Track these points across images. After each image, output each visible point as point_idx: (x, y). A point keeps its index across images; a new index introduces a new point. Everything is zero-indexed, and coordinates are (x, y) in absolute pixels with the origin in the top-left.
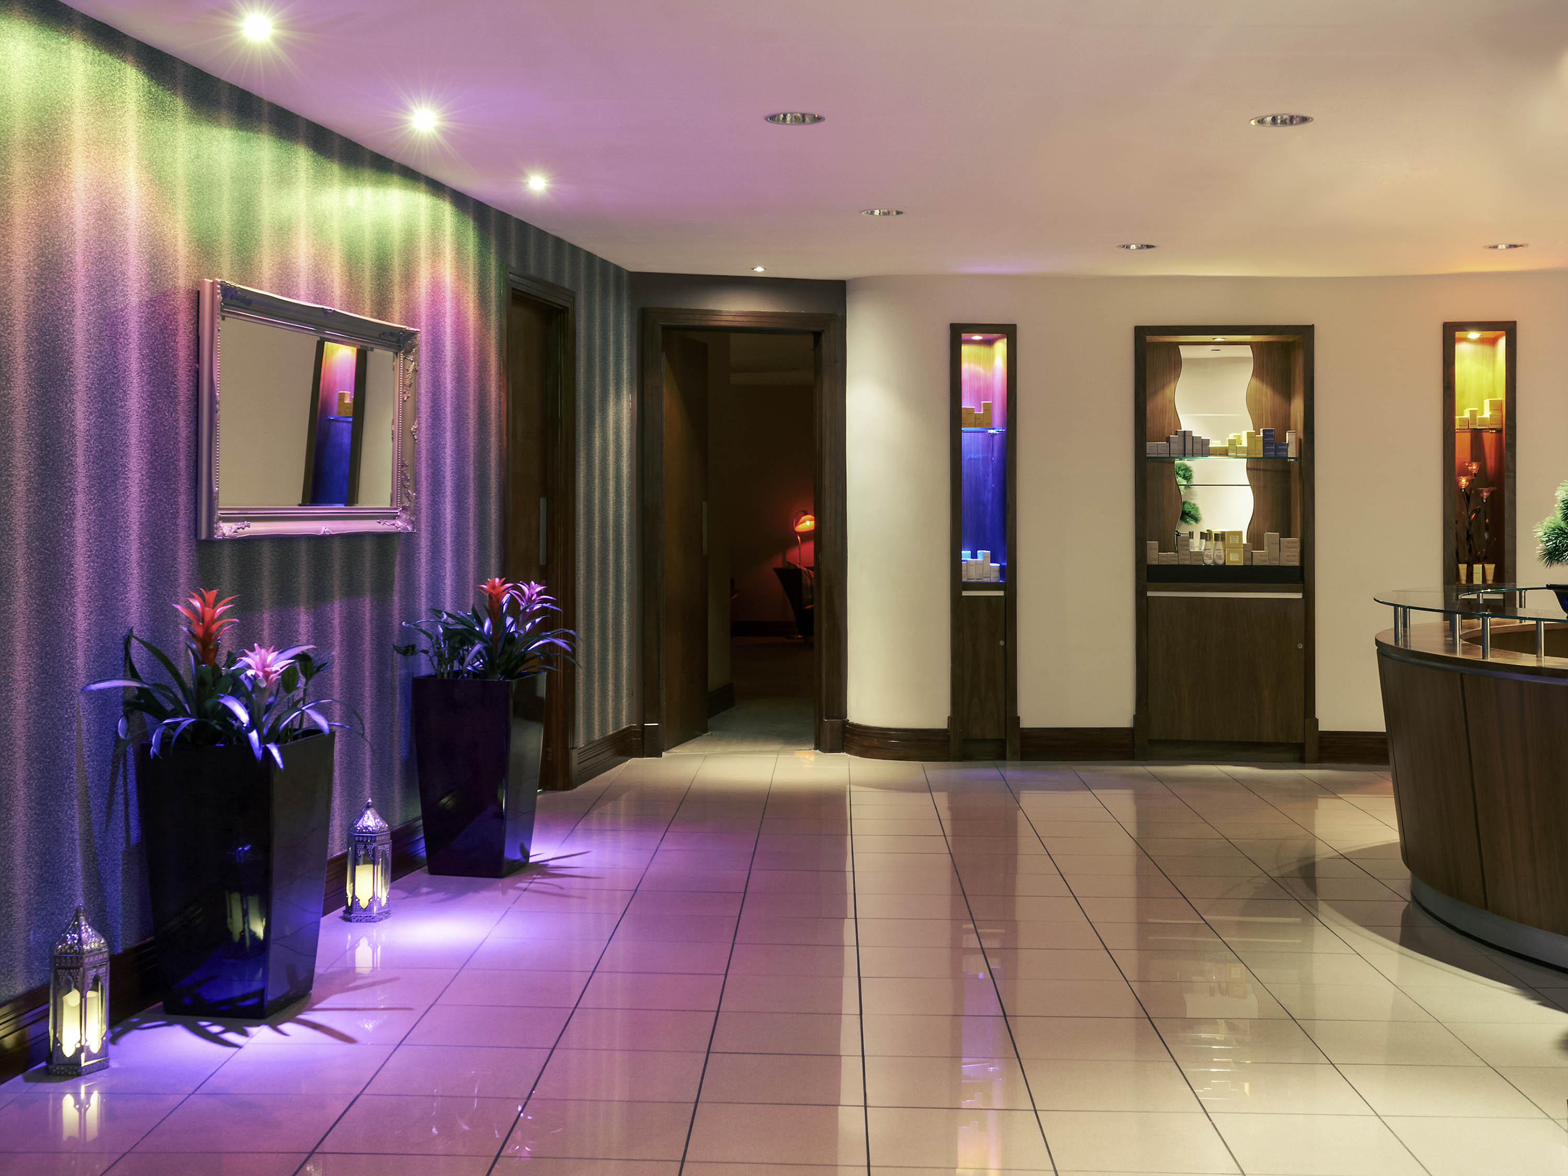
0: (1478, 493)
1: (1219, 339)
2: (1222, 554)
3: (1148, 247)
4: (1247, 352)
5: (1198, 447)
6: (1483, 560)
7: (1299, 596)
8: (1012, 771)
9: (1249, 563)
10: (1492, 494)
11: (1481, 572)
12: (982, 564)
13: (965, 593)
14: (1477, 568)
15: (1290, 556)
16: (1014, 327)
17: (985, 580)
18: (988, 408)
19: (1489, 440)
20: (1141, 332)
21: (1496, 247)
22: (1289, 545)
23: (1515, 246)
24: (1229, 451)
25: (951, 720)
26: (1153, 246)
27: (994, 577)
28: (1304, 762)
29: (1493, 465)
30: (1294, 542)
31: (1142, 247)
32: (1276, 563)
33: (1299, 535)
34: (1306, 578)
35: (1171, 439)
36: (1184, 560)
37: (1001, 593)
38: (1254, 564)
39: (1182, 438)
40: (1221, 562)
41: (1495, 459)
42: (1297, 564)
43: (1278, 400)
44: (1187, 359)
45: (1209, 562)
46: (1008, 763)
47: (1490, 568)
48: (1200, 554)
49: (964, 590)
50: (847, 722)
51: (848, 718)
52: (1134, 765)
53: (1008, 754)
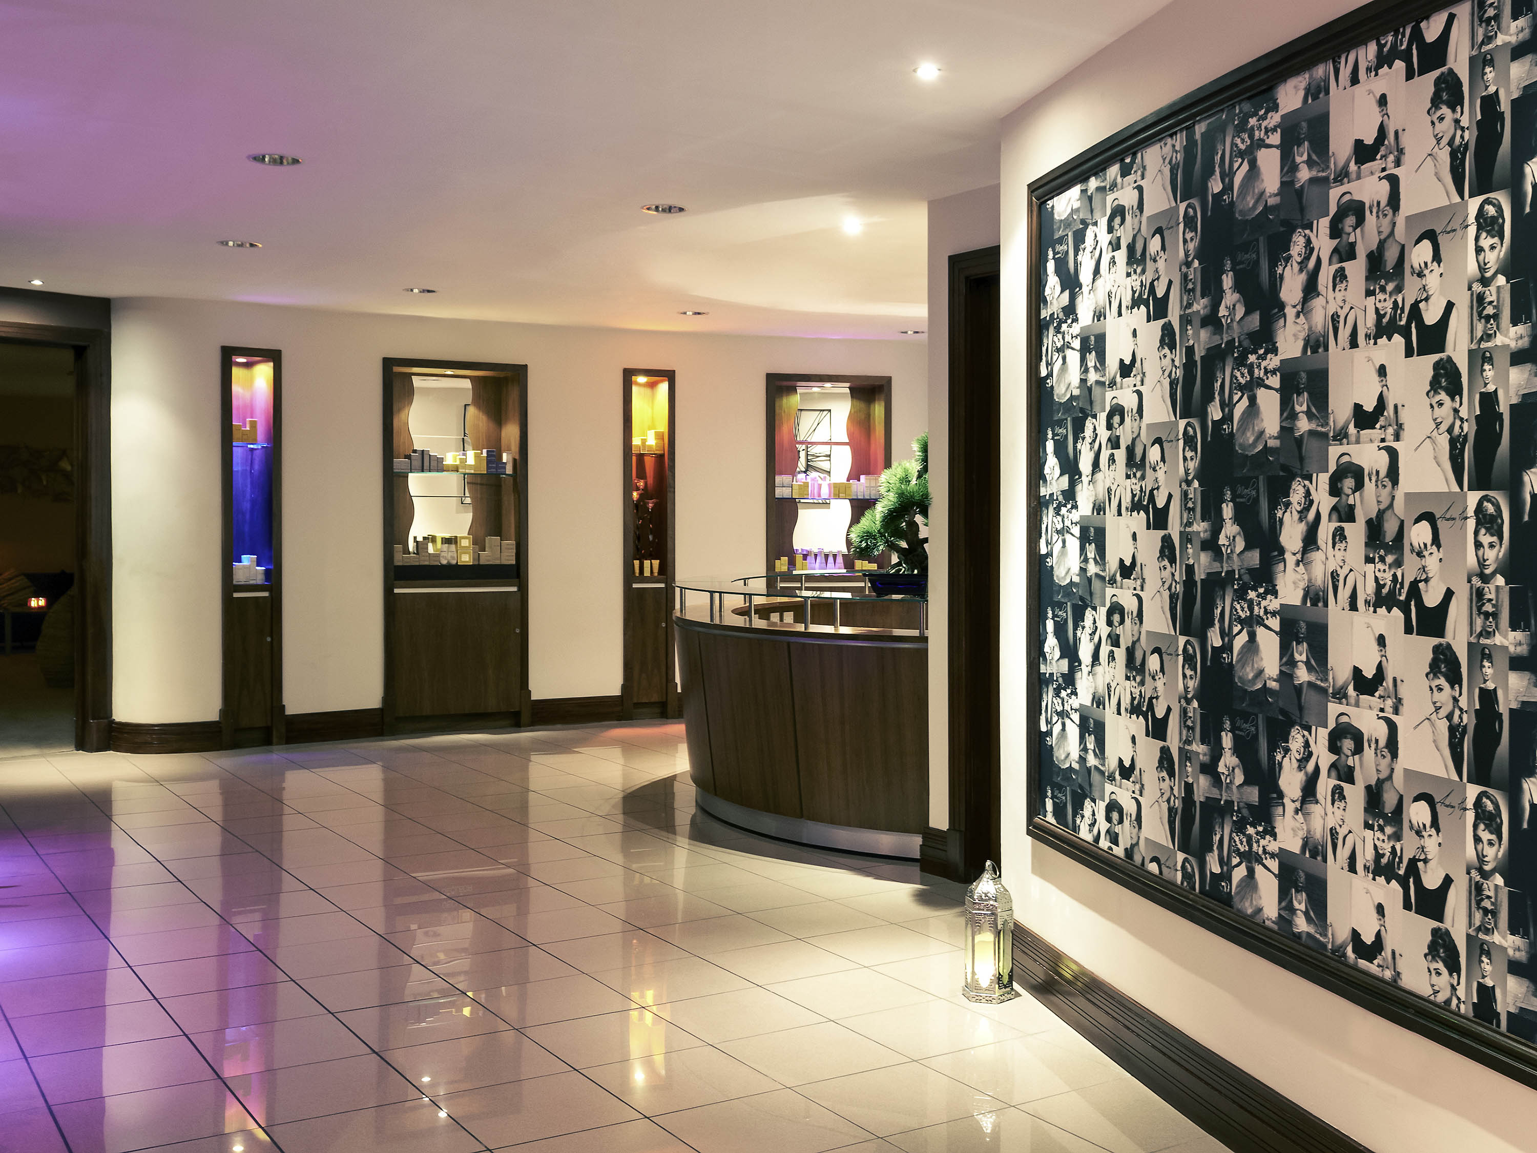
0: (646, 504)
1: (449, 372)
2: (455, 555)
3: (429, 291)
4: (467, 384)
5: (434, 464)
6: (651, 557)
7: (514, 589)
8: (277, 755)
9: (476, 563)
10: (655, 505)
11: (651, 566)
12: (248, 568)
13: (236, 595)
14: (647, 563)
15: (508, 558)
16: (279, 352)
17: (252, 582)
18: (253, 425)
19: (649, 463)
20: (388, 363)
21: (685, 313)
22: (509, 547)
23: (699, 314)
24: (460, 467)
25: (224, 712)
26: (434, 291)
27: (260, 579)
28: (520, 727)
29: (652, 482)
30: (510, 544)
31: (424, 291)
32: (498, 562)
33: (514, 539)
34: (521, 574)
35: (412, 458)
36: (425, 561)
37: (266, 594)
38: (481, 563)
39: (421, 456)
40: (454, 562)
41: (654, 478)
42: (514, 562)
43: (492, 425)
44: (419, 388)
45: (444, 562)
46: (275, 747)
47: (656, 563)
48: (437, 556)
49: (235, 592)
50: (113, 722)
51: (113, 718)
52: (382, 740)
53: (275, 740)
